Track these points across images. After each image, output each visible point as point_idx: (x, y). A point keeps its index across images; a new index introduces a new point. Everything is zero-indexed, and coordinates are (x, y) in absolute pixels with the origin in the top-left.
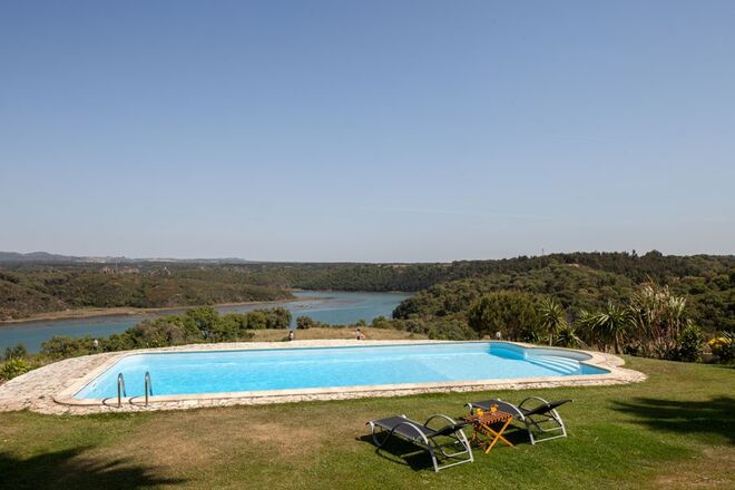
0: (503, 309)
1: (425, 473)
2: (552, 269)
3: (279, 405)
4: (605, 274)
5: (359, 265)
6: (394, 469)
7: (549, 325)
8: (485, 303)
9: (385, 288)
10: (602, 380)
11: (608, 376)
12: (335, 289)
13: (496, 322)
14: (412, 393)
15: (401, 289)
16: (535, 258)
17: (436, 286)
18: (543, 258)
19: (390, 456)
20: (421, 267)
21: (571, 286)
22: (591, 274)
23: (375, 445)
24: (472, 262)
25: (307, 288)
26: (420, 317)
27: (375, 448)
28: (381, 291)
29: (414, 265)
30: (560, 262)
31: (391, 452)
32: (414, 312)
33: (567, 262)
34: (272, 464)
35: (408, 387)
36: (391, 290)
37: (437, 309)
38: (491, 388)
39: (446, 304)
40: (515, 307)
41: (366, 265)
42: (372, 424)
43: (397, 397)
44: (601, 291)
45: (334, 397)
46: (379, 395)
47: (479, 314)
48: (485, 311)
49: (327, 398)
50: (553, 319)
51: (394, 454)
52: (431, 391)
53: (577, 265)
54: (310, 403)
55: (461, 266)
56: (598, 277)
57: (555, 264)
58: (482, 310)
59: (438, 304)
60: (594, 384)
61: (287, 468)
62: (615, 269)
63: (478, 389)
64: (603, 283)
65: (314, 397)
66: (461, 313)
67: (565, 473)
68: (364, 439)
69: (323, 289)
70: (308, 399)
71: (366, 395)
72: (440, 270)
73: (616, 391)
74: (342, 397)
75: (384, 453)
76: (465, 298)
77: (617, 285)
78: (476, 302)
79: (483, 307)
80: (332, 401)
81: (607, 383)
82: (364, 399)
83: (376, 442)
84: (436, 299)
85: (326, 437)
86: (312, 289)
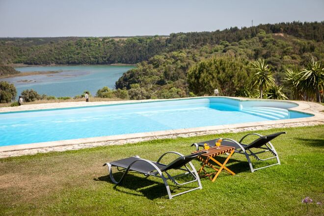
0: (219, 73)
1: (160, 201)
2: (261, 38)
3: (16, 158)
4: (306, 42)
5: (81, 39)
6: (133, 200)
7: (260, 83)
8: (203, 66)
9: (108, 61)
10: (308, 122)
11: (312, 118)
12: (59, 63)
13: (212, 84)
14: (142, 140)
15: (123, 61)
16: (244, 29)
17: (156, 57)
18: (252, 28)
19: (128, 190)
20: (141, 40)
21: (277, 54)
22: (294, 43)
23: (113, 183)
24: (188, 34)
25: (30, 63)
26: (141, 86)
27: (112, 185)
28: (104, 63)
29: (134, 38)
30: (267, 32)
31: (127, 187)
32: (135, 83)
33: (274, 32)
34: (15, 206)
35: (139, 136)
36: (113, 62)
37: (157, 78)
38: (213, 133)
39: (166, 74)
40: (229, 70)
41: (88, 39)
42: (109, 165)
43: (129, 145)
44: (302, 58)
45: (70, 148)
46: (112, 144)
47: (197, 78)
48: (202, 75)
49: (63, 149)
50: (264, 77)
51: (131, 188)
52: (160, 138)
53: (282, 35)
54: (47, 155)
55: (178, 38)
56: (300, 45)
57: (263, 33)
58: (200, 73)
59: (157, 74)
60: (301, 125)
61: (31, 208)
62: (315, 37)
63: (202, 134)
64: (304, 50)
65: (51, 150)
66: (180, 82)
67: (281, 191)
68: (102, 179)
69: (46, 63)
70: (45, 152)
71: (100, 144)
72: (159, 42)
73: (320, 129)
74: (77, 148)
75: (121, 189)
76: (182, 68)
77: (316, 51)
78: (193, 68)
79: (201, 71)
80: (68, 152)
81: (311, 124)
82: (98, 148)
83: (113, 180)
84: (155, 70)
85: (65, 180)
86: (36, 64)
